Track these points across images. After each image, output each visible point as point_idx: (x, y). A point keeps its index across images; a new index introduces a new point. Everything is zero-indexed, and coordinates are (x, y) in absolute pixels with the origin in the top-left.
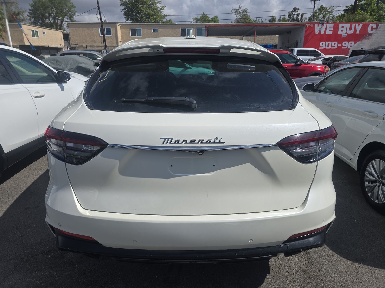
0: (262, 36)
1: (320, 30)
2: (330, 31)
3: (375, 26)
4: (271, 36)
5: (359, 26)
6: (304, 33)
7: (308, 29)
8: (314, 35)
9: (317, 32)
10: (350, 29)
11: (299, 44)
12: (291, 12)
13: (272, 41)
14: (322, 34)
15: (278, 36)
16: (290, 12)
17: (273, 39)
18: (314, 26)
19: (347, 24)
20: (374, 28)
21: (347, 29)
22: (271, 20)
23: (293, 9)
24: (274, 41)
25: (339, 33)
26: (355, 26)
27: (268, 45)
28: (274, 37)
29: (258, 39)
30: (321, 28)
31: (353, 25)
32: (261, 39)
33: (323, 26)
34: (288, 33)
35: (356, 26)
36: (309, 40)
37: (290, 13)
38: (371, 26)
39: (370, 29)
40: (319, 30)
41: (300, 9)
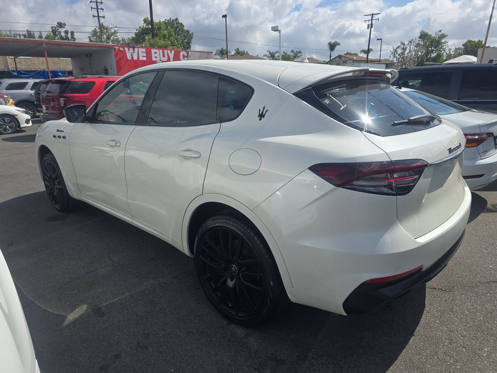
0: (39, 58)
1: (132, 55)
2: (143, 57)
3: (186, 54)
4: (52, 58)
5: (171, 53)
6: (114, 57)
7: (118, 52)
8: (127, 61)
9: (129, 58)
10: (164, 56)
11: (109, 70)
12: (55, 27)
13: (56, 66)
14: (135, 60)
15: (70, 59)
16: (53, 27)
17: (56, 63)
18: (124, 49)
19: (159, 50)
20: (186, 57)
21: (160, 55)
22: (27, 35)
23: (57, 24)
24: (60, 66)
25: (153, 60)
26: (167, 52)
27: (57, 71)
28: (58, 61)
29: (34, 63)
30: (133, 53)
31: (166, 51)
32: (38, 63)
33: (134, 50)
34: (87, 56)
35: (169, 53)
36: (123, 67)
37: (54, 29)
38: (182, 54)
39: (182, 57)
40: (130, 54)
41: (66, 24)
